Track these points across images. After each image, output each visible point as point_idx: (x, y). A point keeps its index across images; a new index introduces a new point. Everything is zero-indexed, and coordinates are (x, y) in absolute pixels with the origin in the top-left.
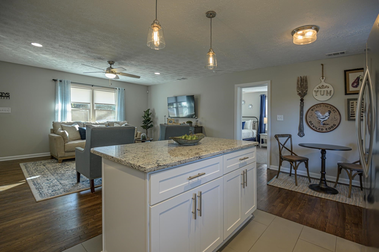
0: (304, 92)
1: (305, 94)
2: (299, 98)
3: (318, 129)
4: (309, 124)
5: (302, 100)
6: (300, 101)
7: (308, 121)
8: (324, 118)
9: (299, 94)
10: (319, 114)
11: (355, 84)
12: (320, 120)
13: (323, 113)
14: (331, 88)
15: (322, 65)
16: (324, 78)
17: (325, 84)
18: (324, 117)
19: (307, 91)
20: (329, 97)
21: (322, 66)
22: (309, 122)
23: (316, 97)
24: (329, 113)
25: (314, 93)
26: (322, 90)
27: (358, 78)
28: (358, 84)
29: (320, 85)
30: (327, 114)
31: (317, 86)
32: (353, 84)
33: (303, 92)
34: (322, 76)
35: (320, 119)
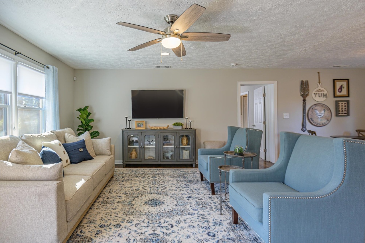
0: (306, 94)
1: (307, 95)
2: (302, 99)
3: (317, 124)
4: (311, 120)
5: (304, 101)
6: (303, 101)
7: (310, 118)
8: (321, 115)
9: (302, 96)
10: (318, 112)
11: (340, 90)
12: (318, 117)
13: (320, 111)
14: (325, 92)
15: (319, 73)
16: (321, 83)
17: (322, 89)
18: (321, 114)
19: (308, 93)
20: (325, 98)
21: (318, 74)
22: (311, 119)
23: (315, 99)
24: (324, 111)
25: (313, 95)
26: (320, 93)
27: (342, 86)
28: (341, 90)
29: (318, 89)
30: (323, 112)
31: (316, 90)
32: (339, 90)
33: (305, 93)
34: (318, 81)
35: (318, 116)
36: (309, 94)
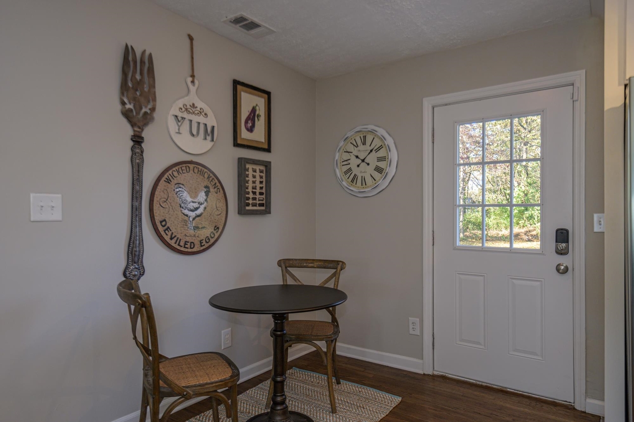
0: (144, 110)
1: (148, 118)
2: (129, 131)
3: (182, 244)
4: (161, 229)
5: (137, 140)
6: (131, 143)
7: (158, 219)
8: (196, 209)
9: (127, 114)
10: (186, 196)
11: (250, 124)
12: (187, 215)
13: (194, 193)
14: (211, 121)
15: (191, 38)
16: (196, 82)
17: (200, 104)
18: (196, 205)
19: (153, 109)
20: (208, 144)
21: (188, 41)
22: (161, 222)
23: (178, 139)
24: (207, 193)
25: (172, 125)
26: (196, 119)
27: (254, 110)
28: (253, 126)
29: (188, 101)
30: (202, 196)
31: (180, 103)
32: (246, 122)
33: (141, 108)
34: (190, 73)
35: (186, 212)
36: (156, 115)
